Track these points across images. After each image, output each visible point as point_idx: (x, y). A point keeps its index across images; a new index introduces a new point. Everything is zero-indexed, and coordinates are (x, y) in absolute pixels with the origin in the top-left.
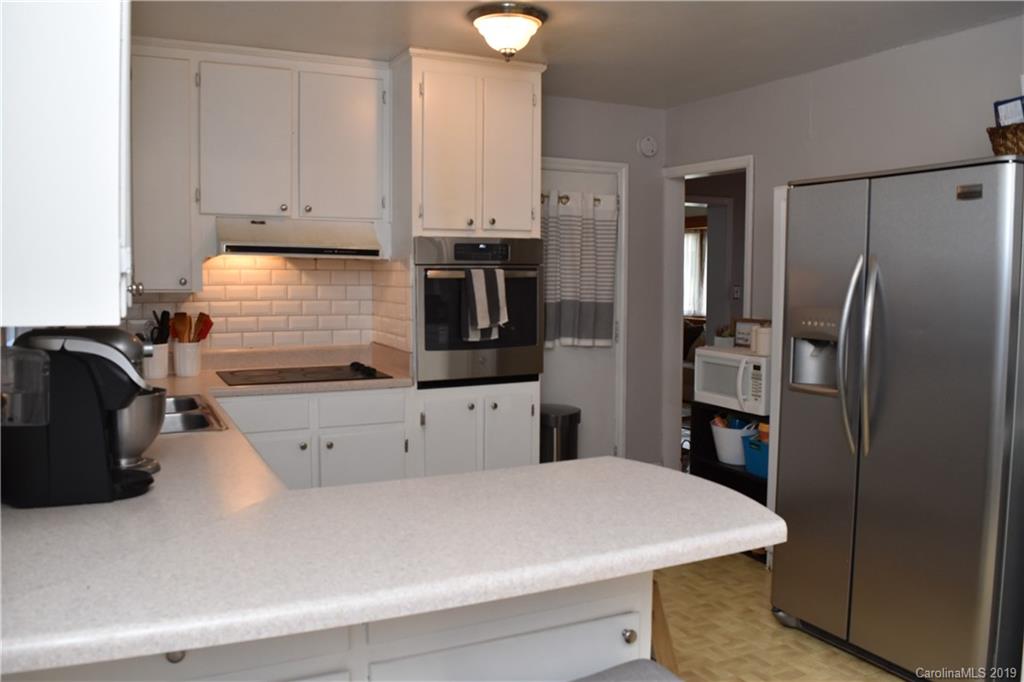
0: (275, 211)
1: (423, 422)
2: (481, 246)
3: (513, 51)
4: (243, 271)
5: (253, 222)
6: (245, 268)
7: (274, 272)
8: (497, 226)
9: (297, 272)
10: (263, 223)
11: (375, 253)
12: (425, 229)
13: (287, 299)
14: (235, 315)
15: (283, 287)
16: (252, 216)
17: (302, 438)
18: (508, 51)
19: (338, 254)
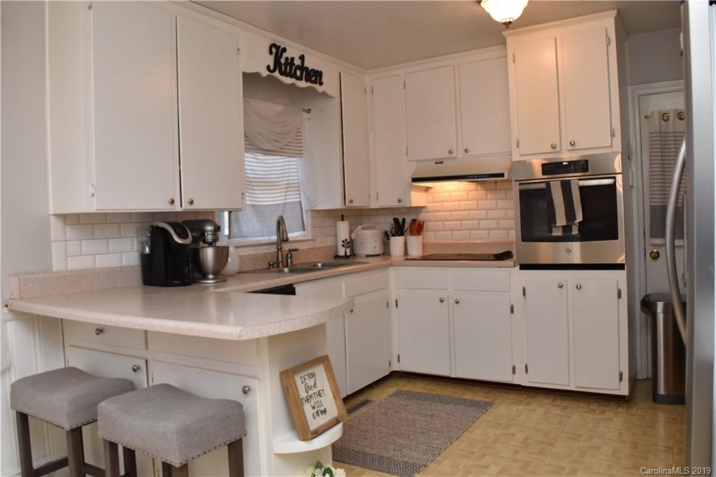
0: (446, 155)
1: (524, 294)
2: (564, 163)
3: (512, 20)
4: (452, 194)
5: (436, 163)
6: (454, 191)
7: (470, 193)
8: (577, 146)
9: (484, 192)
10: (442, 163)
11: (502, 175)
12: (521, 155)
13: (478, 210)
14: (448, 220)
15: (475, 202)
16: (434, 159)
17: (443, 295)
18: (508, 20)
19: (477, 178)
